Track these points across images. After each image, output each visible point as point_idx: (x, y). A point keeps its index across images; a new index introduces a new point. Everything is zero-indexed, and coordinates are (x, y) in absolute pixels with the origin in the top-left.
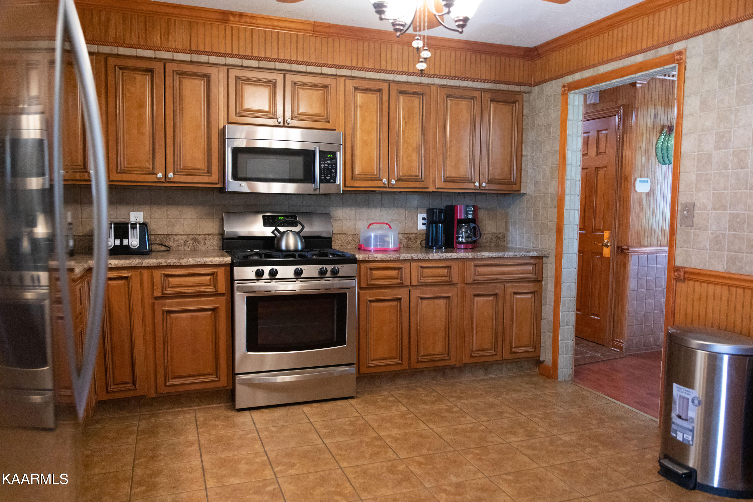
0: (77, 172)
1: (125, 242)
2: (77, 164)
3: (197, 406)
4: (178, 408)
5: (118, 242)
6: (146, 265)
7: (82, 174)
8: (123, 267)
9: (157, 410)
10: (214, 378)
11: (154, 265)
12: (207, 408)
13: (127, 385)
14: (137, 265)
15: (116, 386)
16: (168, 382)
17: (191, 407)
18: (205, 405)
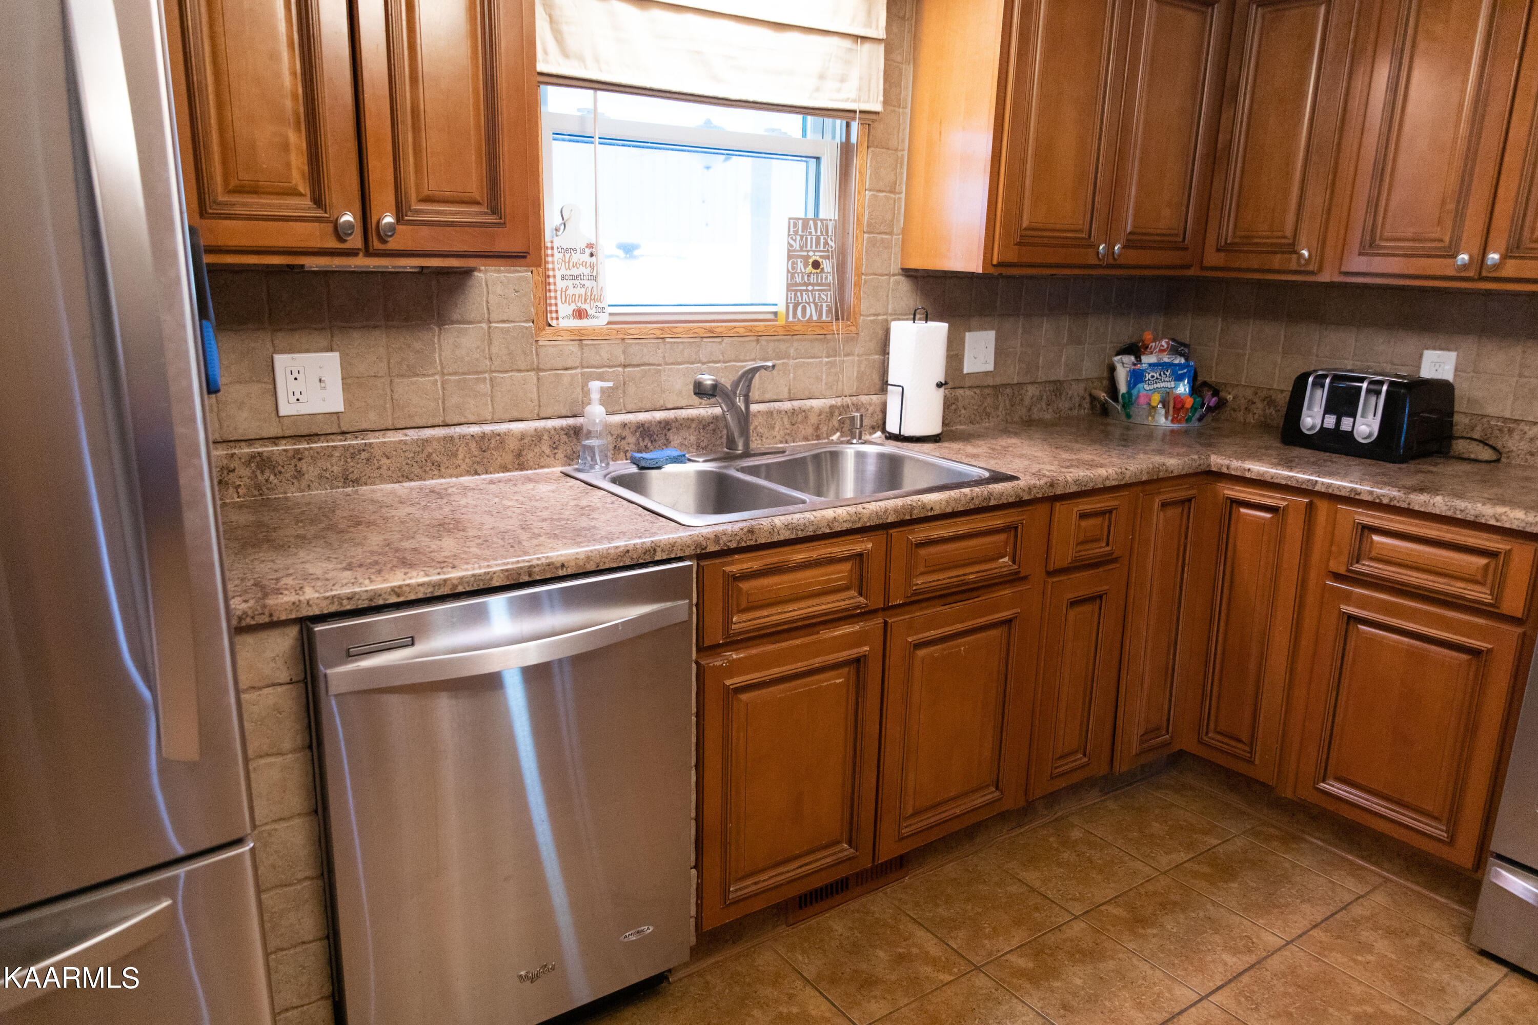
0: (1275, 253)
1: (1346, 424)
2: (1280, 234)
3: (1394, 874)
4: (1350, 852)
5: (1330, 422)
6: (1323, 490)
7: (1286, 256)
8: (1273, 483)
9: (1303, 831)
10: (1438, 830)
11: (1343, 493)
12: (1419, 893)
13: (1240, 745)
14: (1304, 486)
15: (1219, 737)
16: (1324, 781)
17: (1382, 868)
18: (1418, 883)
